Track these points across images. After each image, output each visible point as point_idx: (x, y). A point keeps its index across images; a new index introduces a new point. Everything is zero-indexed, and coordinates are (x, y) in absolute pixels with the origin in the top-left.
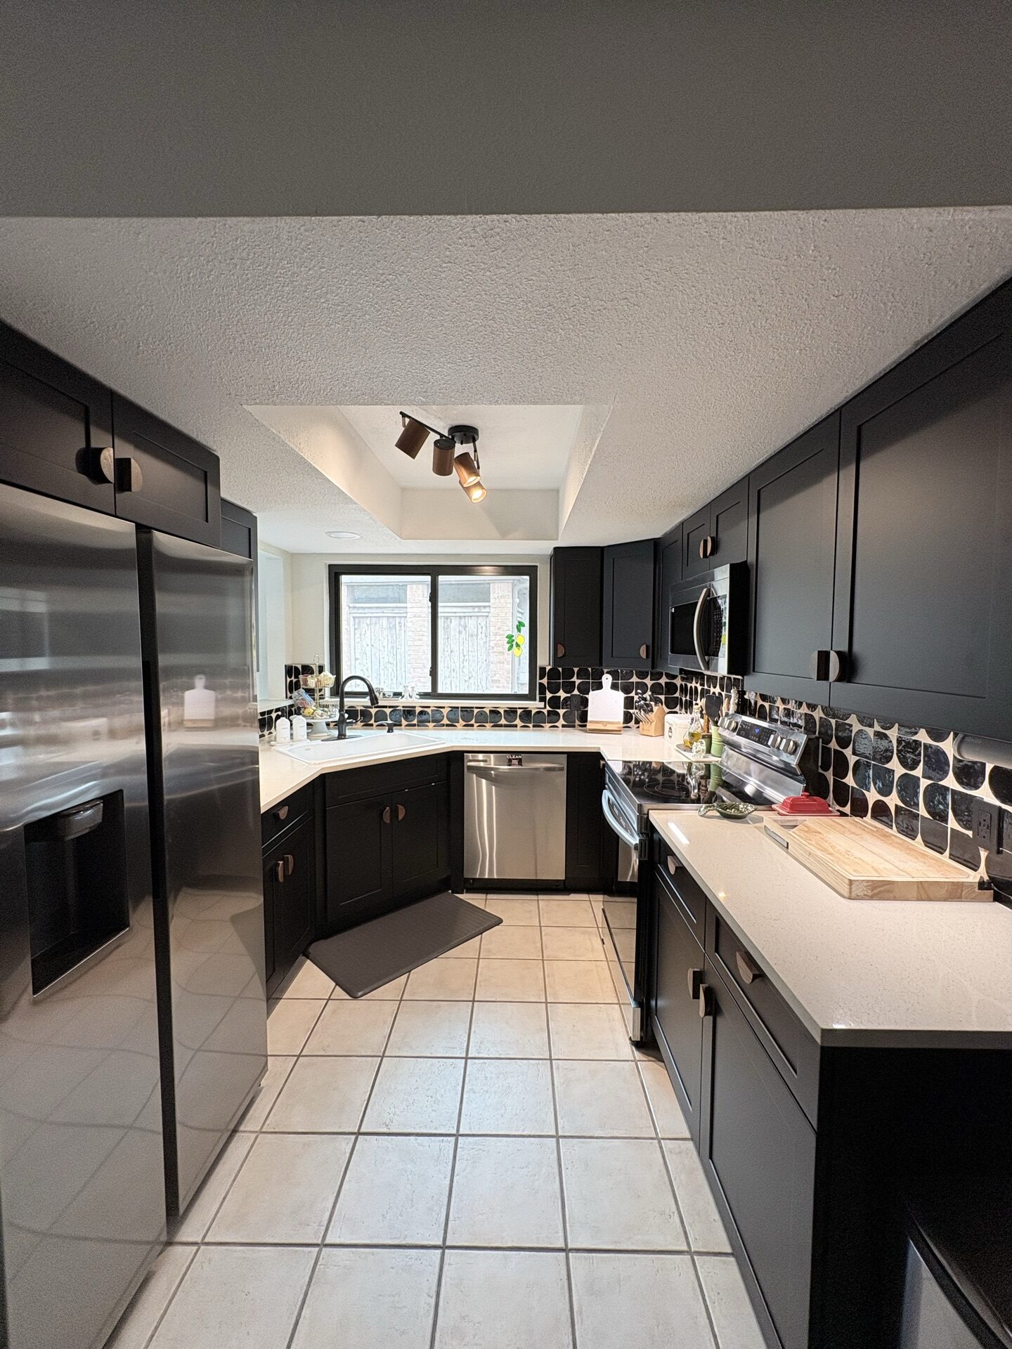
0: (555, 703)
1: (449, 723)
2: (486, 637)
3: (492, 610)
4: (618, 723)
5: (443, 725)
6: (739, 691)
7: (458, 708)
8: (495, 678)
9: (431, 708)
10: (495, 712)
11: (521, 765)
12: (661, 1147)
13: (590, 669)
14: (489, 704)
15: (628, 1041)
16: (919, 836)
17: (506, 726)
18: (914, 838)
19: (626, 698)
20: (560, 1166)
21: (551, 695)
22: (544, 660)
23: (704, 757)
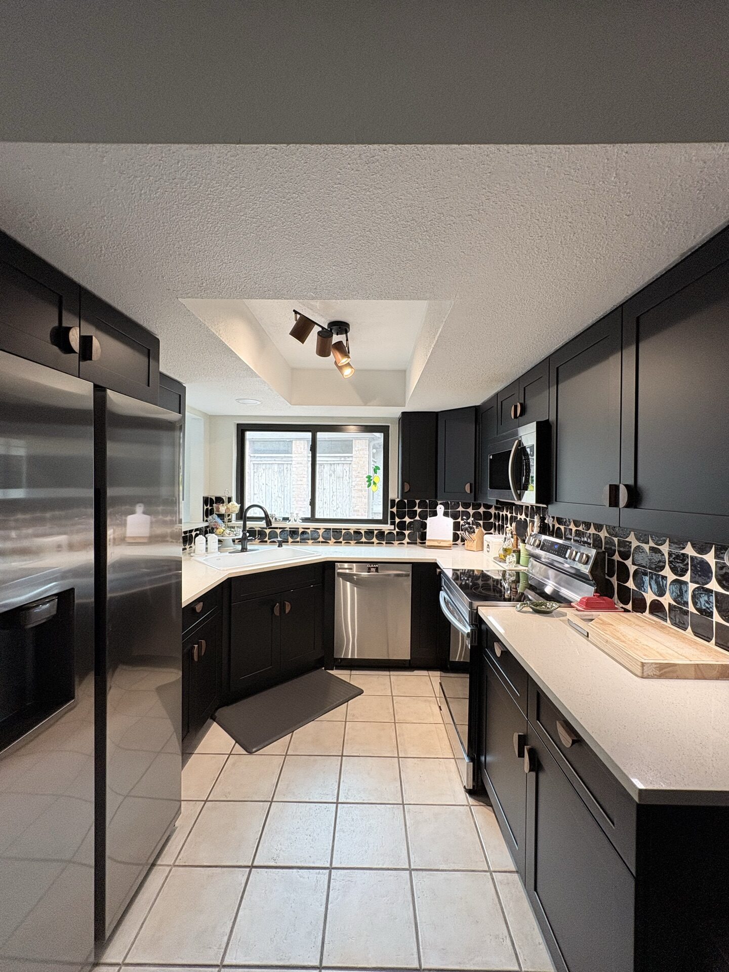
0: (402, 526)
1: (324, 540)
2: (349, 478)
3: (354, 459)
4: (449, 541)
5: (319, 542)
6: (541, 517)
7: (330, 529)
8: (355, 509)
9: (311, 529)
10: (357, 533)
11: (378, 572)
12: (493, 879)
13: (428, 501)
14: (353, 527)
15: (463, 790)
16: (689, 628)
17: (365, 543)
18: (685, 629)
19: (454, 523)
20: (413, 895)
21: (399, 520)
22: (394, 494)
23: (515, 567)
